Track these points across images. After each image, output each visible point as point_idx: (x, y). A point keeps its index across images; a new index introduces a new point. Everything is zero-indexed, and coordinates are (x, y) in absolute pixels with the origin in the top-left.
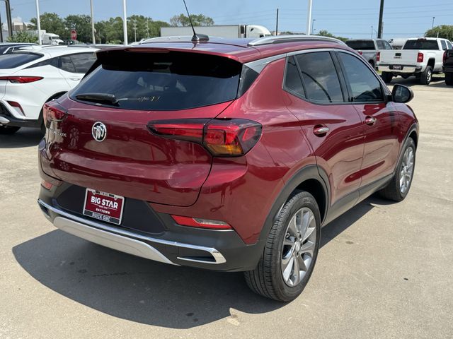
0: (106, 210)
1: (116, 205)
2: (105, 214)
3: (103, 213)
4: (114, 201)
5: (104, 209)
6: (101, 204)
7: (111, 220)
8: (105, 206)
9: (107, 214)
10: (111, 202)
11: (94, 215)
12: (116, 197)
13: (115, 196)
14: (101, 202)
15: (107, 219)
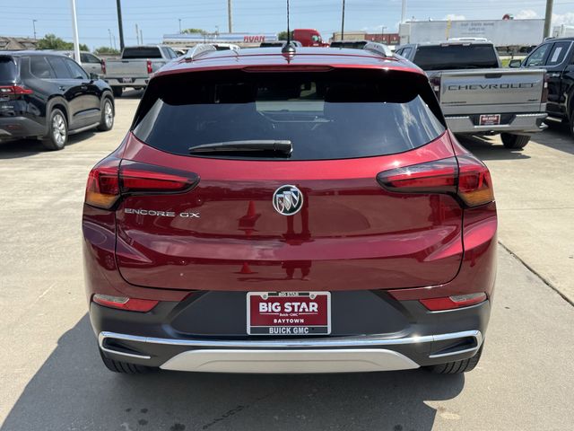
0: (294, 318)
1: (314, 307)
2: (294, 324)
3: (289, 324)
4: (308, 301)
5: (290, 318)
6: (282, 311)
7: (311, 330)
8: (293, 311)
9: (299, 324)
10: (304, 305)
11: (272, 331)
12: (313, 294)
13: (311, 293)
14: (283, 308)
15: (302, 330)
